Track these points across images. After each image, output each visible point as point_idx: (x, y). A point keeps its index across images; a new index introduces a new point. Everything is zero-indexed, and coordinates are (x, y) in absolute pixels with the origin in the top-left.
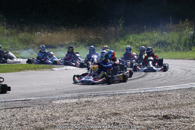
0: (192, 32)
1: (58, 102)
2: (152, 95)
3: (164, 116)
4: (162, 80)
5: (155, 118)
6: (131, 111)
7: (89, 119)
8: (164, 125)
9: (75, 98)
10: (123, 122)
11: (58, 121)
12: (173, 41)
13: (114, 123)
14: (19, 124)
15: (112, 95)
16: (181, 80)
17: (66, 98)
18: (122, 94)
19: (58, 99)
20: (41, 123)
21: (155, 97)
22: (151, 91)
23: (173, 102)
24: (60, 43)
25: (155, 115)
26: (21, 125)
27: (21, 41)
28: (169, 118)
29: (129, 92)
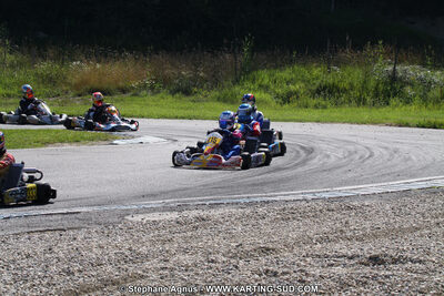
0: (390, 68)
1: (138, 218)
2: (333, 206)
3: (370, 258)
4: (346, 172)
5: (352, 262)
6: (297, 243)
7: (213, 261)
8: (374, 278)
9: (172, 210)
10: (286, 270)
11: (147, 264)
12: (351, 85)
13: (267, 271)
14: (63, 270)
15: (248, 204)
16: (384, 172)
17: (154, 210)
18: (268, 202)
19: (137, 212)
20: (109, 268)
21: (339, 210)
22: (327, 195)
23: (380, 222)
24: (121, 84)
25: (350, 254)
26: (69, 273)
27: (40, 80)
28: (383, 262)
29: (283, 198)
